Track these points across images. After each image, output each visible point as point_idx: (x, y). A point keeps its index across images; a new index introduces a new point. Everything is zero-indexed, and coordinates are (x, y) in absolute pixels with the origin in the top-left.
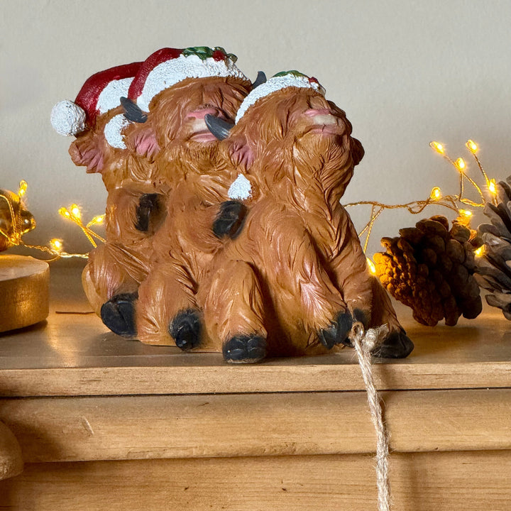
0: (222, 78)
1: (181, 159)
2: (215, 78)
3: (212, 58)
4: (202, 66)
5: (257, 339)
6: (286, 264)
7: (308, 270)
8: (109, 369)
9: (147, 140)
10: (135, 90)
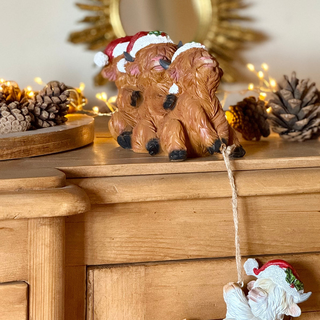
0: (165, 43)
1: (149, 77)
2: (162, 43)
3: (161, 36)
4: (157, 39)
5: (183, 151)
6: (194, 121)
7: (203, 122)
8: (123, 165)
9: (135, 69)
10: (129, 48)
